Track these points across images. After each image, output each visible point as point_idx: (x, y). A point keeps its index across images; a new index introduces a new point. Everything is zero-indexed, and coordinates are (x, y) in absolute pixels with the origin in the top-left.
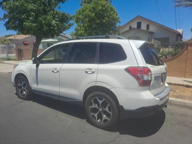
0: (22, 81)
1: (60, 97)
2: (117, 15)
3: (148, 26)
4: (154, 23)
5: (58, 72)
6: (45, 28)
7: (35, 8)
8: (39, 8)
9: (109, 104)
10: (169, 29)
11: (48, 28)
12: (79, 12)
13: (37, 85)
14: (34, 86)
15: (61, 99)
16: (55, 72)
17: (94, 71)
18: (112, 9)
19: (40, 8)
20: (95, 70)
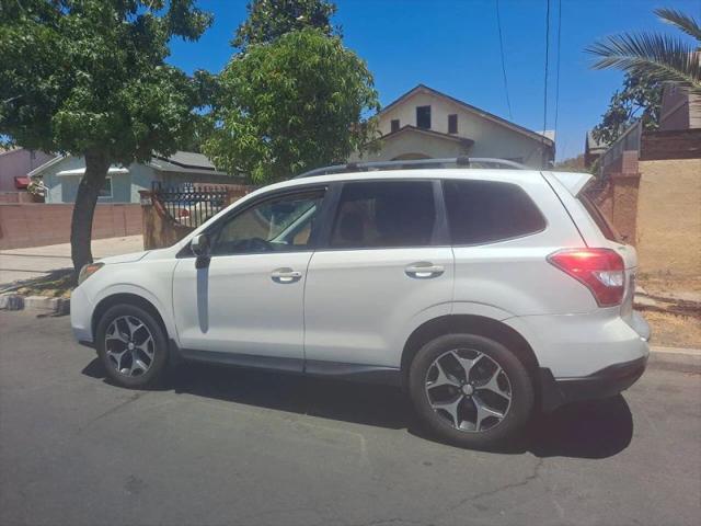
0: (127, 320)
1: (305, 362)
2: (371, 83)
3: (453, 121)
4: (473, 111)
5: (296, 279)
6: (138, 128)
7: (95, 55)
8: (112, 55)
9: (500, 368)
10: (520, 131)
11: (146, 129)
12: (235, 69)
13: (204, 330)
14: (188, 335)
15: (310, 370)
16: (282, 279)
17: (440, 268)
18: (352, 63)
19: (116, 57)
20: (445, 265)
